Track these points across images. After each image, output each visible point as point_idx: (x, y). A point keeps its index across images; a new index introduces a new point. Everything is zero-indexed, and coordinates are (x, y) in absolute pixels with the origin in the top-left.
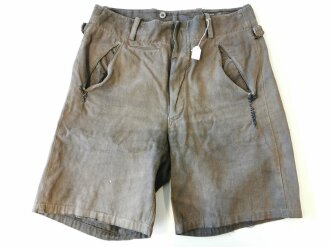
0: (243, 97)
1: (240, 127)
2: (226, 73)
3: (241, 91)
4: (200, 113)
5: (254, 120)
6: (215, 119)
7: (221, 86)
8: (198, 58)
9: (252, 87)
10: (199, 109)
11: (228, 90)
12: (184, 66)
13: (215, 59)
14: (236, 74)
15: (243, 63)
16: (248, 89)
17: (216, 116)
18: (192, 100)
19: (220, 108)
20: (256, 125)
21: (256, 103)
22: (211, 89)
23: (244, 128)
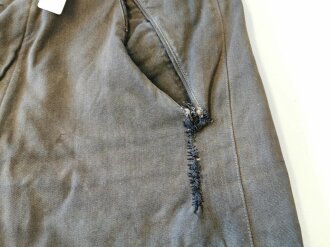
0: (170, 120)
1: (150, 208)
2: (131, 54)
3: (165, 102)
4: (33, 157)
5: (197, 190)
6: (75, 180)
7: (113, 85)
8: (59, 10)
9: (197, 95)
10: (33, 143)
11: (128, 99)
12: (15, 27)
13: (108, 18)
14: (157, 58)
15: (180, 33)
16: (186, 101)
17: (83, 170)
18: (20, 116)
19: (101, 147)
20: (199, 204)
21: (207, 139)
22: (84, 93)
23: (162, 212)
